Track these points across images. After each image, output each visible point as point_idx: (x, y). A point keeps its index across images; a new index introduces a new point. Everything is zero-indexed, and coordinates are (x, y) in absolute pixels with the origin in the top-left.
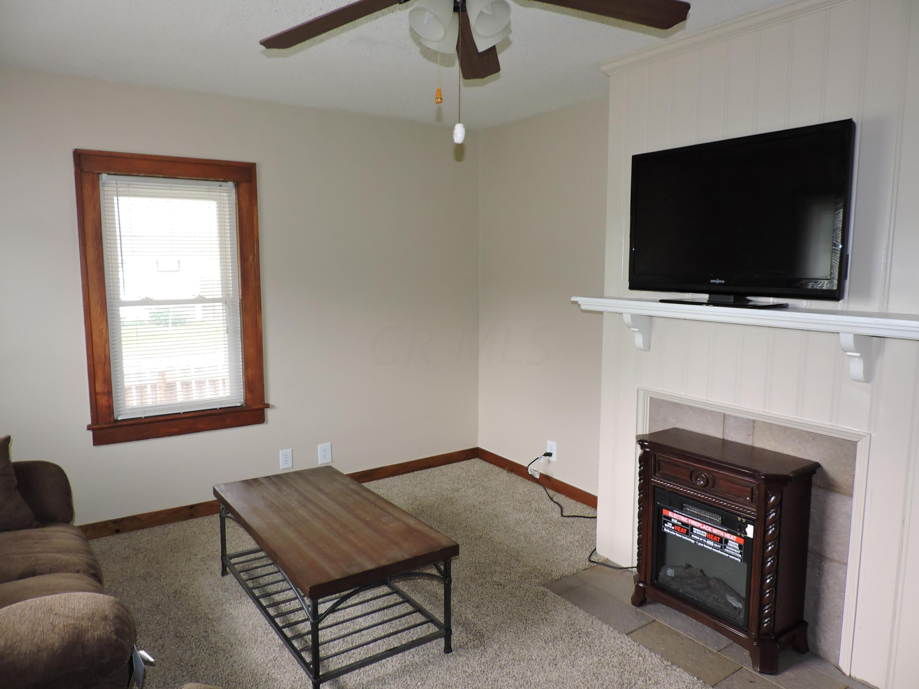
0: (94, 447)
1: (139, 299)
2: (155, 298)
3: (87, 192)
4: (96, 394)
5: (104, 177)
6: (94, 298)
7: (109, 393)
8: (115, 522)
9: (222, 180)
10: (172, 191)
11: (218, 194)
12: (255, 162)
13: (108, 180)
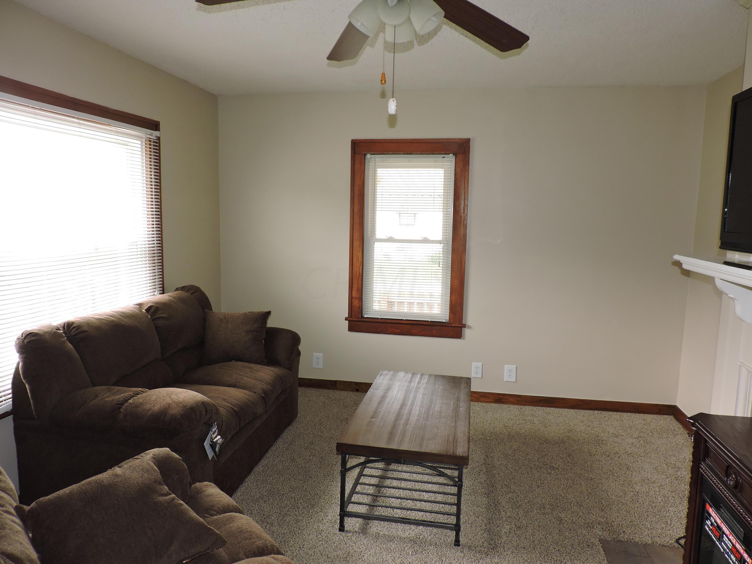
0: (349, 332)
1: (386, 238)
2: (396, 238)
3: (357, 167)
4: (352, 298)
5: (368, 156)
6: (356, 235)
7: (361, 299)
8: (356, 383)
9: (444, 153)
10: (411, 163)
11: (442, 164)
12: (470, 138)
13: (371, 158)
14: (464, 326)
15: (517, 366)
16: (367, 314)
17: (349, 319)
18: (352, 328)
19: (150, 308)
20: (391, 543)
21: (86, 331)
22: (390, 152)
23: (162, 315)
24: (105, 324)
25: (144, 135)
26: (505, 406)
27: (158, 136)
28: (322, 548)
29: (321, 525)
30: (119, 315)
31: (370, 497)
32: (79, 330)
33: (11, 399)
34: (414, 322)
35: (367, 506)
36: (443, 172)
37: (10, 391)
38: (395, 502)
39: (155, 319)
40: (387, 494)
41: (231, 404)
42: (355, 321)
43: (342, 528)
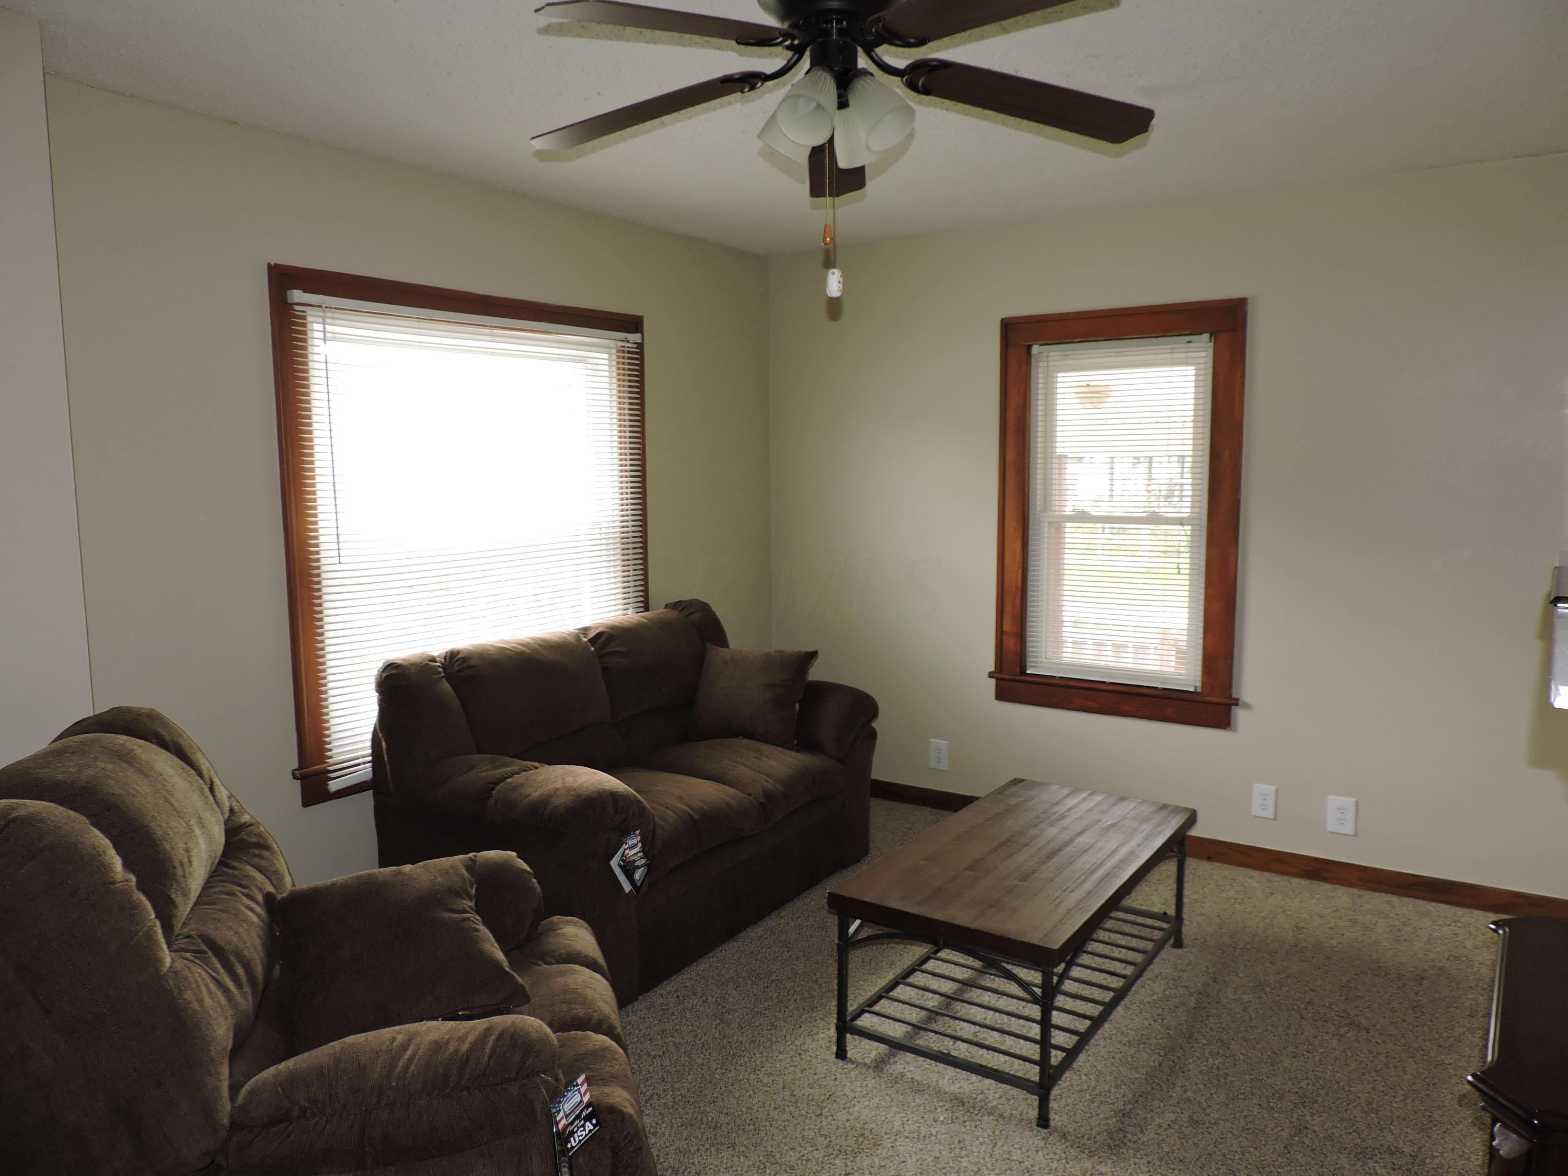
0: (997, 702)
1: (1072, 513)
2: (1093, 512)
3: (1012, 371)
4: (1003, 633)
5: (1036, 348)
6: (1011, 508)
7: (1021, 636)
9: (1188, 332)
10: (1121, 359)
11: (1185, 355)
12: (1244, 296)
13: (1041, 353)
14: (1236, 702)
15: (1357, 802)
16: (1035, 667)
17: (996, 675)
18: (1002, 694)
19: (599, 635)
20: (917, 1096)
21: (474, 667)
22: (1075, 338)
23: (616, 649)
24: (510, 657)
25: (611, 343)
26: (1325, 887)
27: (639, 341)
28: (791, 1076)
29: (809, 1041)
30: (538, 645)
31: (924, 1013)
32: (465, 665)
33: (370, 764)
34: (1128, 687)
35: (910, 1028)
36: (1193, 372)
37: (370, 751)
38: (966, 1030)
39: (605, 654)
40: (959, 1015)
41: (688, 806)
42: (1009, 680)
43: (841, 1054)
